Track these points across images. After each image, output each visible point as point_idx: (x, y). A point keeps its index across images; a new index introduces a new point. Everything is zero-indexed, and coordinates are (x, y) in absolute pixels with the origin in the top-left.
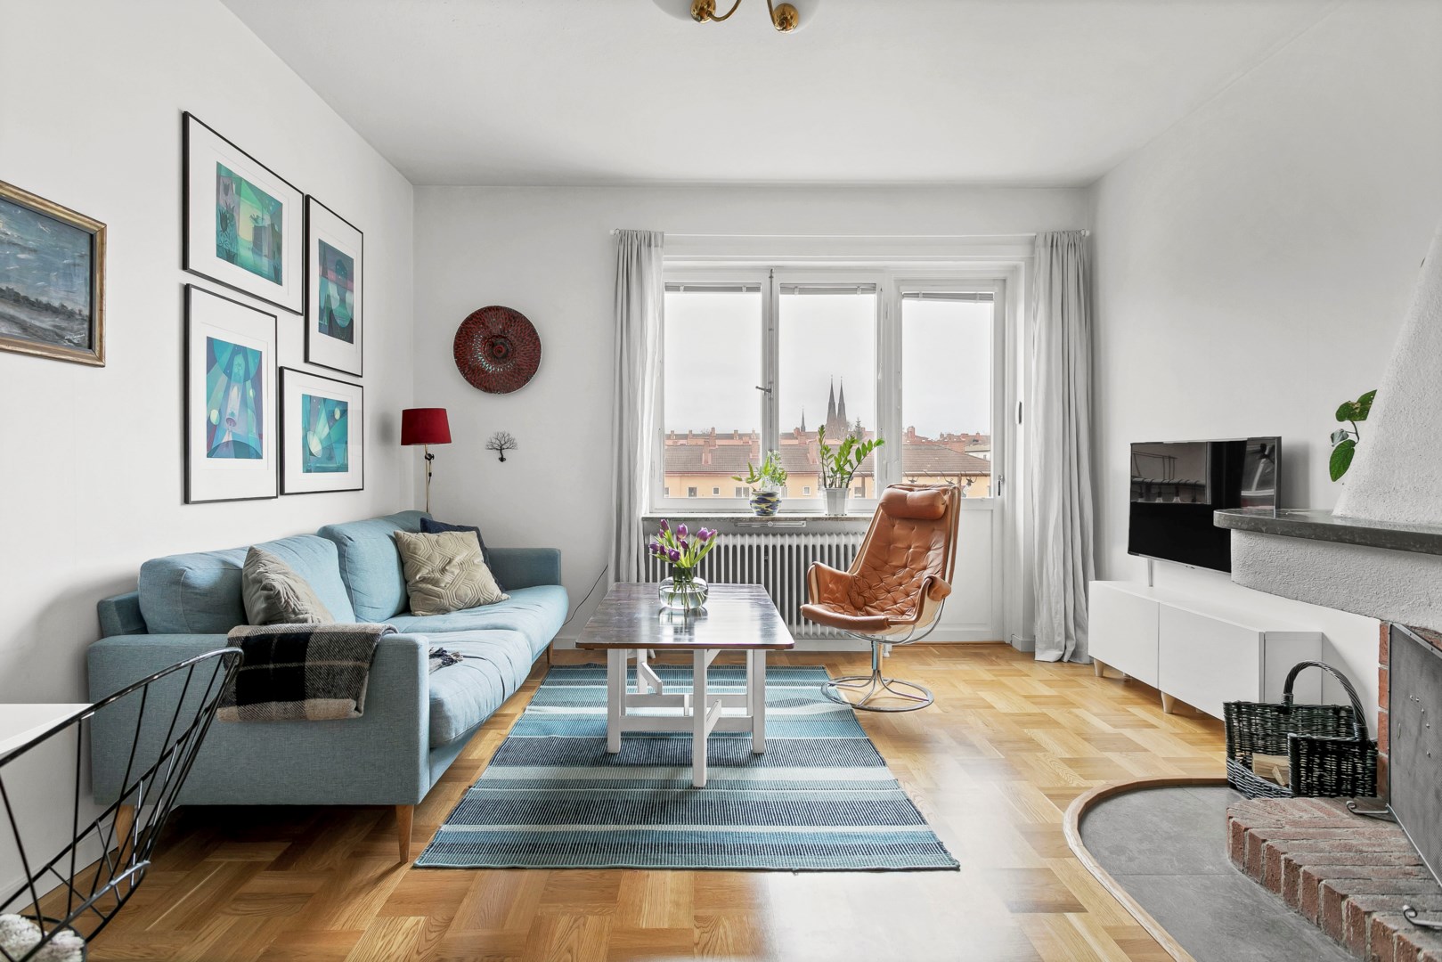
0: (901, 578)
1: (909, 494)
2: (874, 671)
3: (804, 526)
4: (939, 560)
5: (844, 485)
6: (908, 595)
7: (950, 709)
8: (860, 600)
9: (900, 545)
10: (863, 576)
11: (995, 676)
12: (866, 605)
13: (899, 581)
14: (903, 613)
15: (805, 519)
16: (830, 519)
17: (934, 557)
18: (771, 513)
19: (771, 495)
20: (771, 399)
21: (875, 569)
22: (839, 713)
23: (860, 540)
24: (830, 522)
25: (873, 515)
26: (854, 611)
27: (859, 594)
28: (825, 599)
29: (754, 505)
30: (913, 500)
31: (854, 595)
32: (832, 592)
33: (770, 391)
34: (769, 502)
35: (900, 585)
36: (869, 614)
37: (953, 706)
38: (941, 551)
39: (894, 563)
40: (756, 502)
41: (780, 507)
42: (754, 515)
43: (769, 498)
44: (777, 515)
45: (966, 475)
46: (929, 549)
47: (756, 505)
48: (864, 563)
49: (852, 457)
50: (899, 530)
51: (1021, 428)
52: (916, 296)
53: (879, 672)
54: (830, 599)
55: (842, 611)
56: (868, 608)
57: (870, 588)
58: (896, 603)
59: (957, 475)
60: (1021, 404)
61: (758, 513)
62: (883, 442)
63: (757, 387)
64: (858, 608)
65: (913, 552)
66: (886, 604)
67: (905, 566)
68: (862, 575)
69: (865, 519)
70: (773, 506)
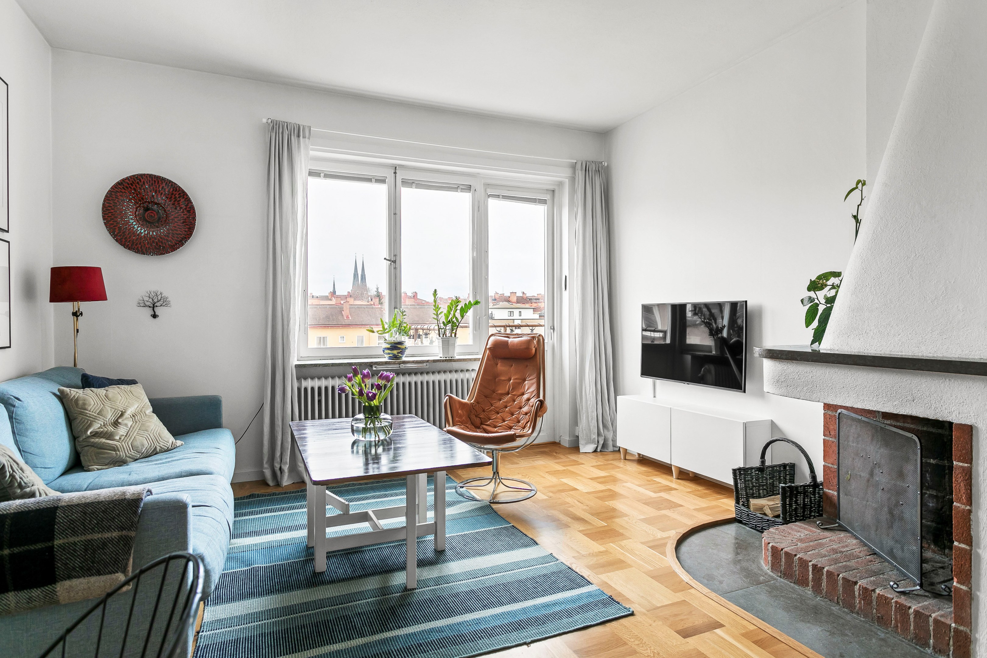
0: (506, 402)
1: (510, 340)
2: (494, 473)
3: (427, 367)
4: (533, 388)
5: (453, 335)
6: (512, 414)
7: (551, 494)
8: (478, 421)
9: (503, 378)
10: (478, 403)
11: (564, 466)
12: (482, 424)
13: (505, 404)
14: (510, 428)
15: (428, 361)
16: (446, 360)
17: (529, 387)
18: (401, 357)
19: (401, 343)
20: (395, 268)
21: (486, 397)
22: (482, 508)
23: (474, 375)
24: (446, 363)
25: (480, 357)
26: (475, 429)
27: (476, 416)
28: (457, 422)
29: (387, 351)
30: (513, 344)
31: (473, 417)
32: (460, 416)
33: (395, 262)
34: (399, 348)
35: (506, 407)
36: (486, 432)
37: (552, 492)
38: (535, 380)
39: (499, 392)
40: (388, 349)
41: (407, 352)
42: (386, 359)
43: (399, 346)
44: (404, 359)
45: (509, 326)
46: (525, 380)
47: (389, 352)
48: (478, 392)
49: (458, 315)
50: (501, 367)
51: (566, 294)
52: (498, 196)
53: (498, 473)
54: (460, 422)
55: (468, 430)
56: (485, 427)
57: (484, 411)
58: (504, 421)
59: (504, 326)
60: (566, 277)
61: (390, 358)
62: (479, 302)
63: (385, 259)
64: (477, 427)
65: (513, 383)
66: (497, 422)
67: (508, 393)
68: (477, 401)
69: (475, 360)
70: (402, 351)
